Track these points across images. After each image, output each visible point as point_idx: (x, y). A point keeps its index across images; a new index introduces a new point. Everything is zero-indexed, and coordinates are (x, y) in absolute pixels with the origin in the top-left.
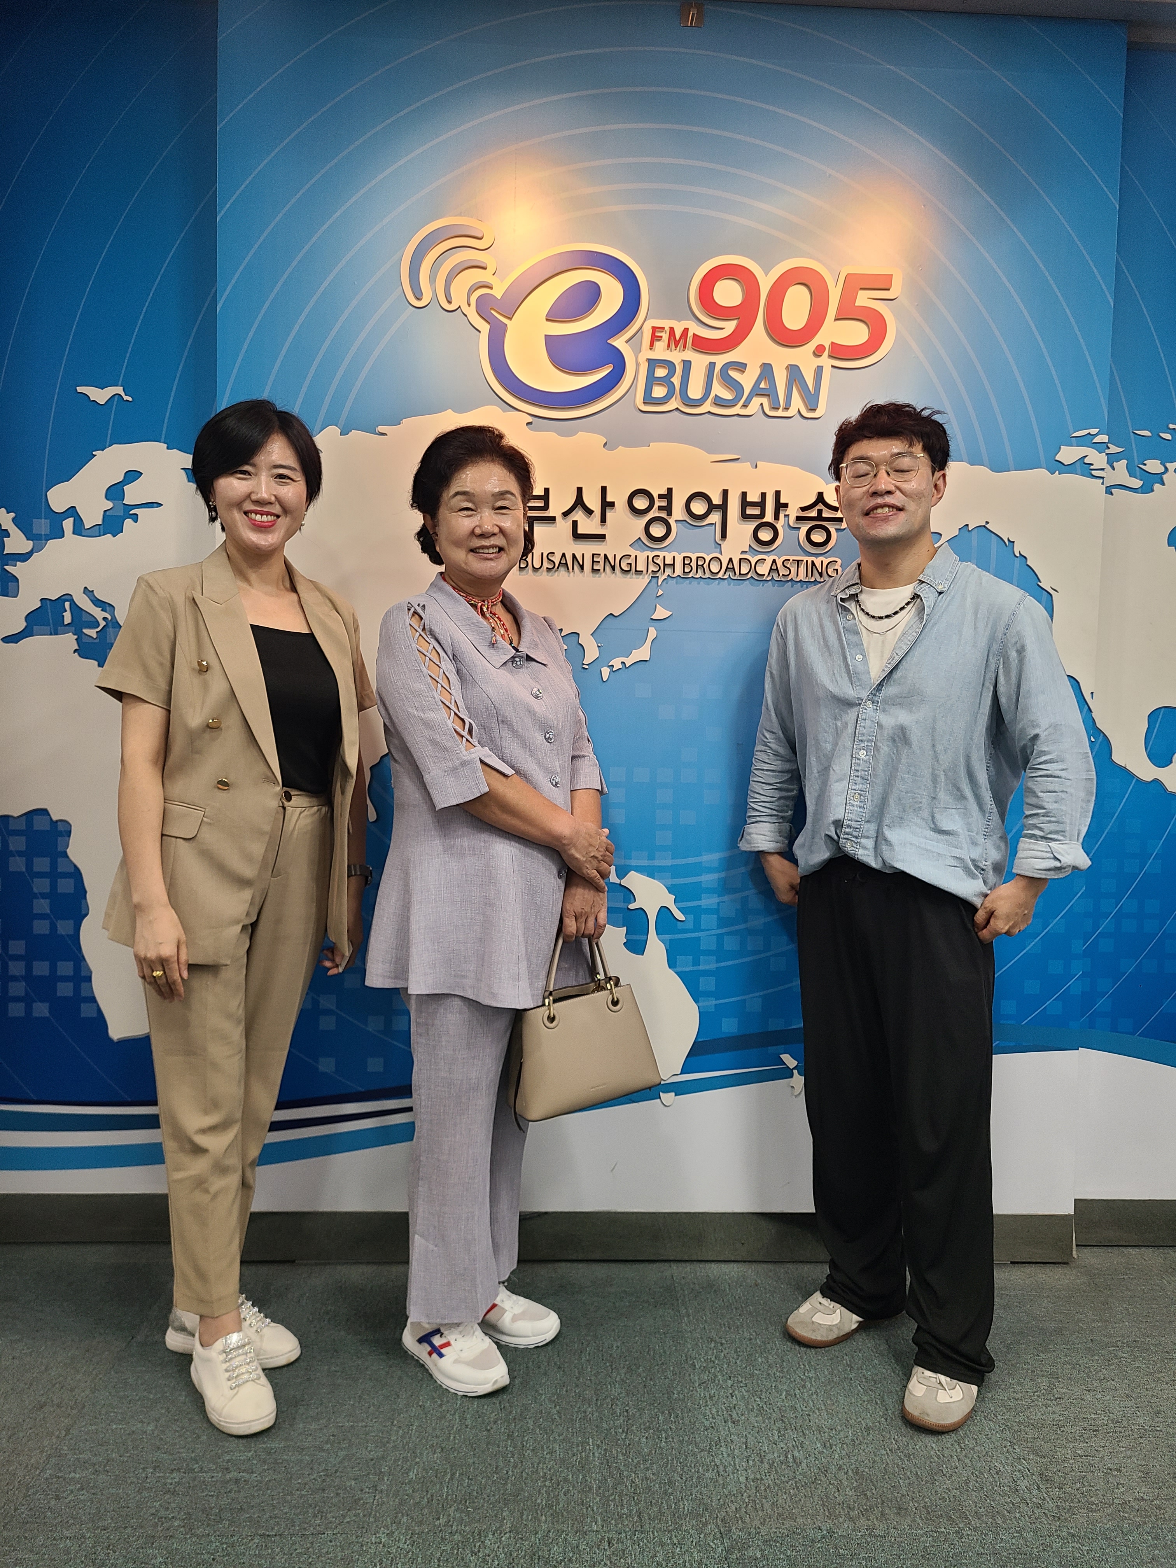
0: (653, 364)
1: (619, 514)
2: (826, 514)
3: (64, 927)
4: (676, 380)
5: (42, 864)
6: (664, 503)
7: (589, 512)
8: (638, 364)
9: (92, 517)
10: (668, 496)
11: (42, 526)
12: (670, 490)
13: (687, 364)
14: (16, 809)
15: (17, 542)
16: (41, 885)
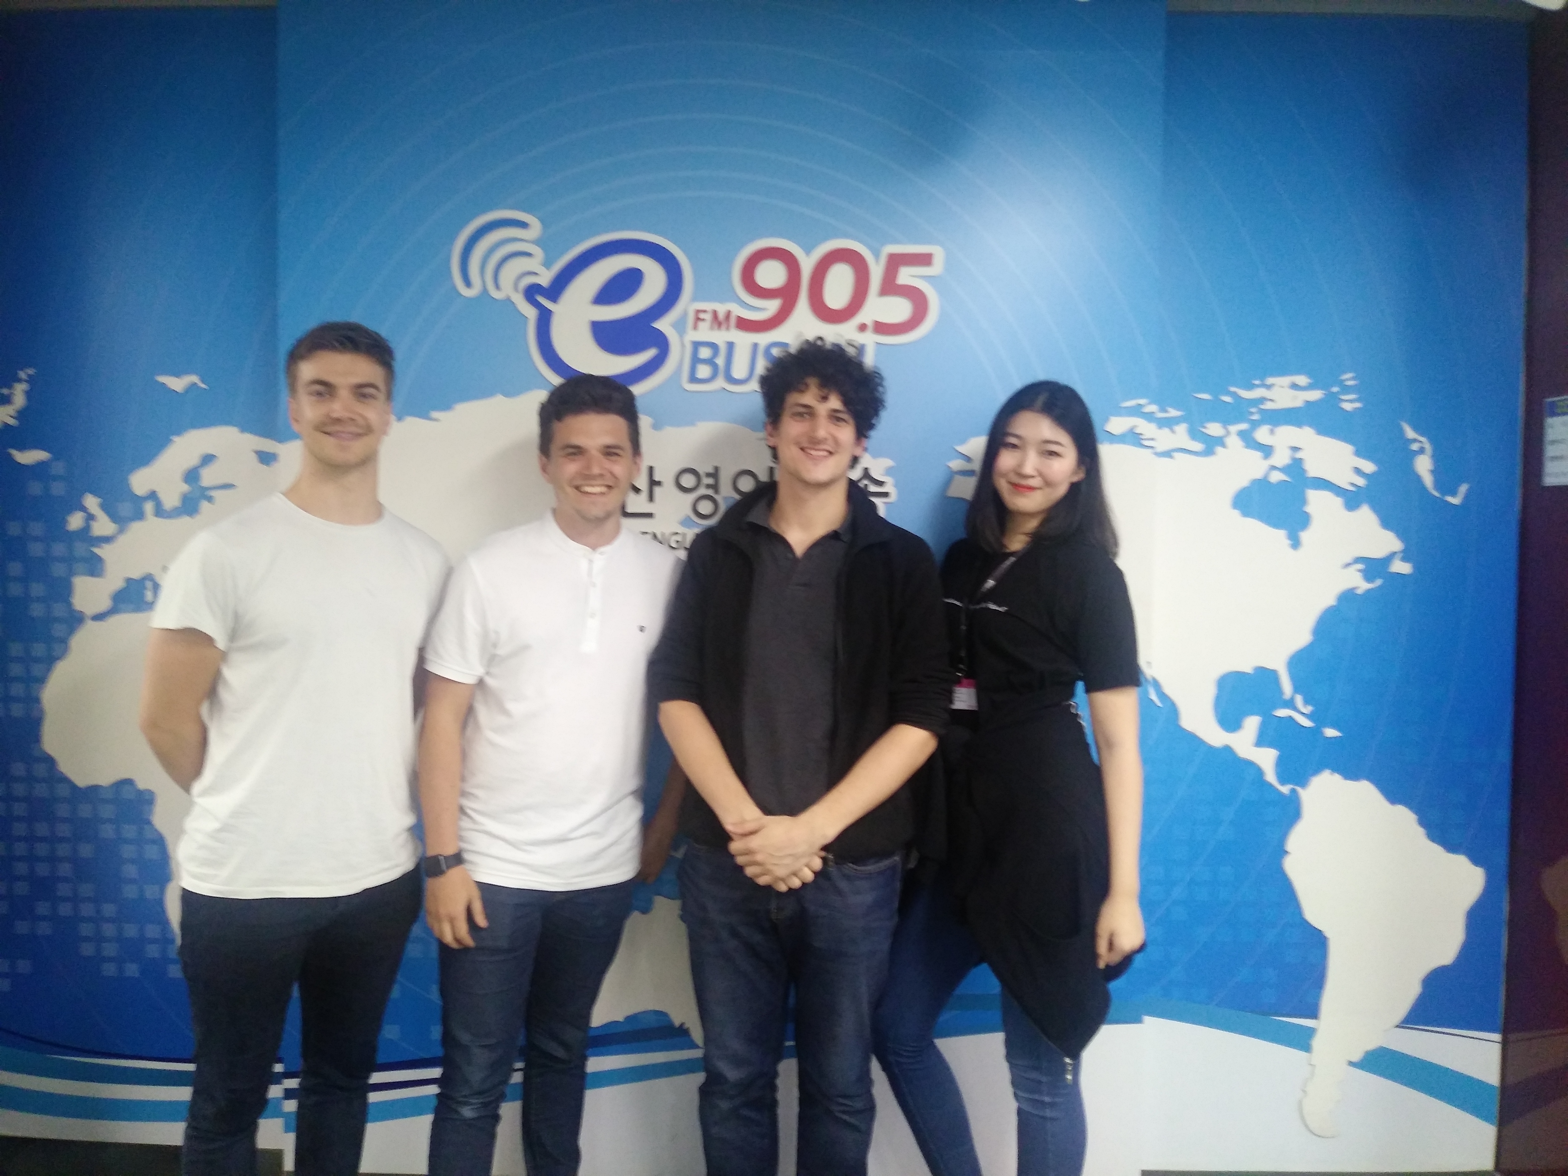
0: (697, 345)
1: (667, 494)
2: (873, 488)
3: (150, 892)
4: (720, 361)
5: (129, 831)
6: (710, 481)
7: (637, 490)
8: (683, 345)
9: (171, 499)
10: (715, 474)
11: (125, 509)
12: (717, 469)
13: (731, 346)
14: (105, 778)
15: (103, 526)
16: (128, 851)
